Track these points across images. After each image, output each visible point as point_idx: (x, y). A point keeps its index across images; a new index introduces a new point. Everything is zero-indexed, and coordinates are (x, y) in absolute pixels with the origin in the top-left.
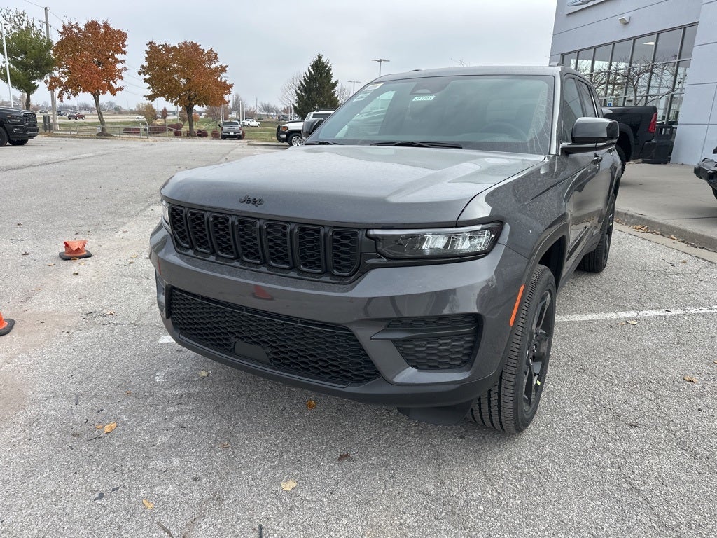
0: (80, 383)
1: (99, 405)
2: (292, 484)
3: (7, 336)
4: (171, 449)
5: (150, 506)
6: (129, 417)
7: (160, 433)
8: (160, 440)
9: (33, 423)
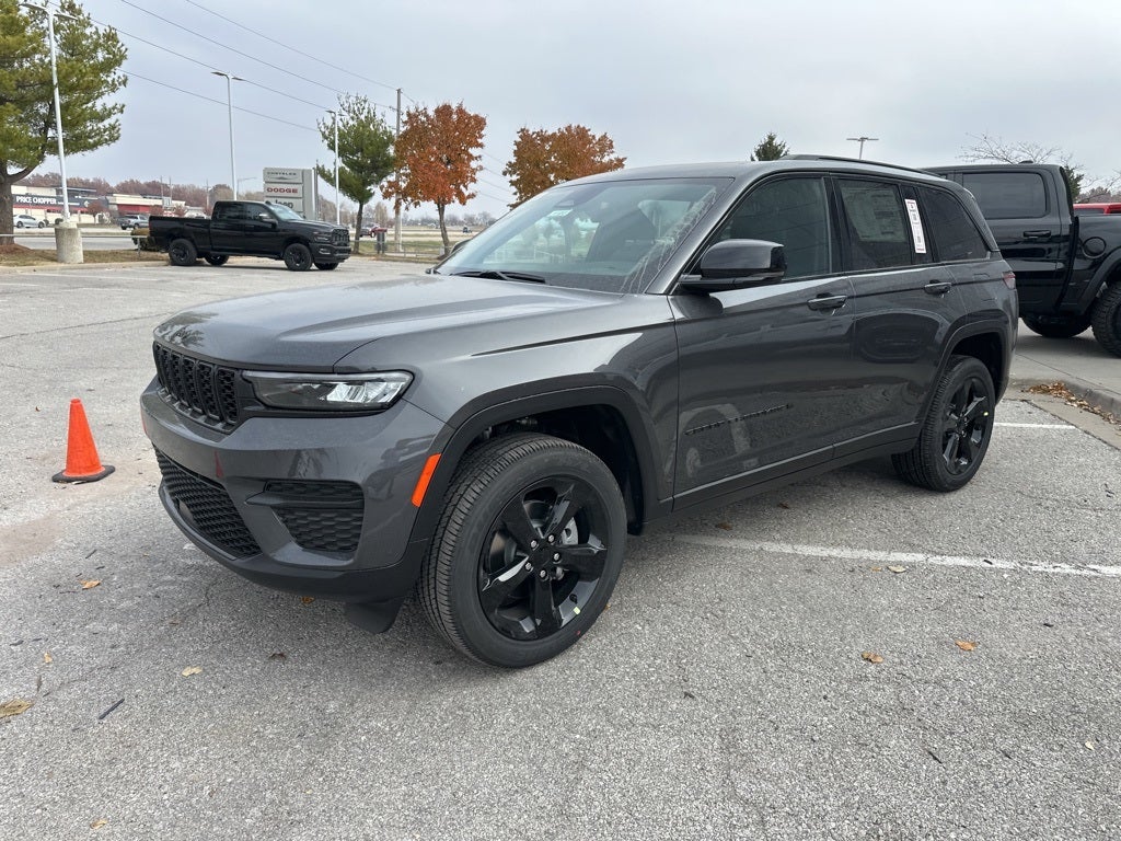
0: (111, 538)
1: (106, 560)
2: (197, 670)
3: (95, 483)
4: (124, 617)
5: (48, 660)
6: (120, 578)
7: (132, 598)
8: (125, 604)
9: (34, 568)
